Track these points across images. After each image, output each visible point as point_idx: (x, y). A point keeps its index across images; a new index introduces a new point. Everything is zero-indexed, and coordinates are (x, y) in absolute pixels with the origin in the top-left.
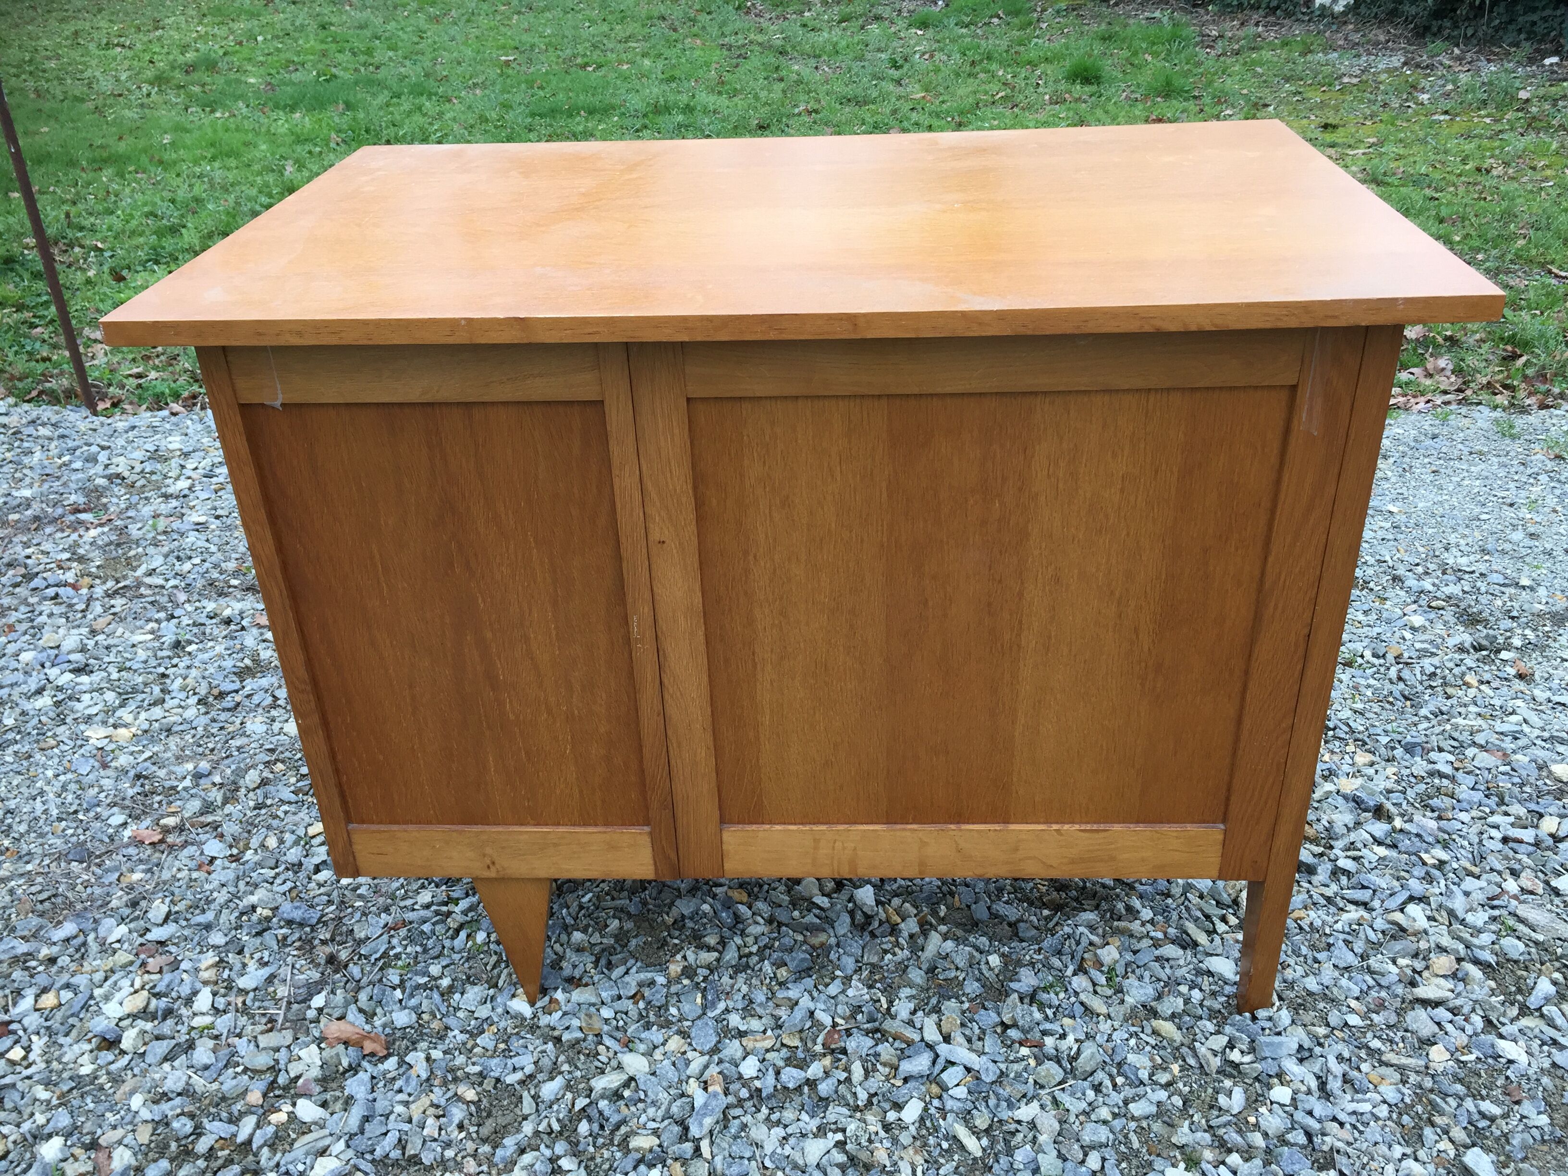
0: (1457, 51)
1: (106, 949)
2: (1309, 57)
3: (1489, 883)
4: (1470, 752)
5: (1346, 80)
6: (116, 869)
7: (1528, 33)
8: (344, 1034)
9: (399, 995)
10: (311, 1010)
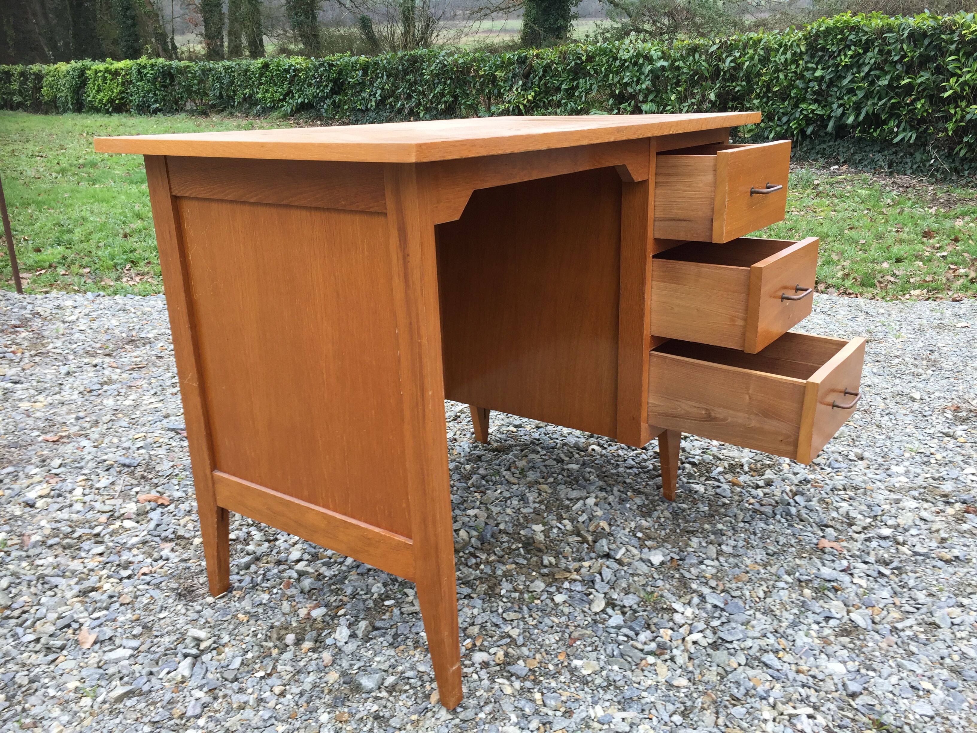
1: (29, 477)
6: (34, 450)
7: (822, 154)
8: (149, 499)
9: (177, 487)
10: (133, 492)
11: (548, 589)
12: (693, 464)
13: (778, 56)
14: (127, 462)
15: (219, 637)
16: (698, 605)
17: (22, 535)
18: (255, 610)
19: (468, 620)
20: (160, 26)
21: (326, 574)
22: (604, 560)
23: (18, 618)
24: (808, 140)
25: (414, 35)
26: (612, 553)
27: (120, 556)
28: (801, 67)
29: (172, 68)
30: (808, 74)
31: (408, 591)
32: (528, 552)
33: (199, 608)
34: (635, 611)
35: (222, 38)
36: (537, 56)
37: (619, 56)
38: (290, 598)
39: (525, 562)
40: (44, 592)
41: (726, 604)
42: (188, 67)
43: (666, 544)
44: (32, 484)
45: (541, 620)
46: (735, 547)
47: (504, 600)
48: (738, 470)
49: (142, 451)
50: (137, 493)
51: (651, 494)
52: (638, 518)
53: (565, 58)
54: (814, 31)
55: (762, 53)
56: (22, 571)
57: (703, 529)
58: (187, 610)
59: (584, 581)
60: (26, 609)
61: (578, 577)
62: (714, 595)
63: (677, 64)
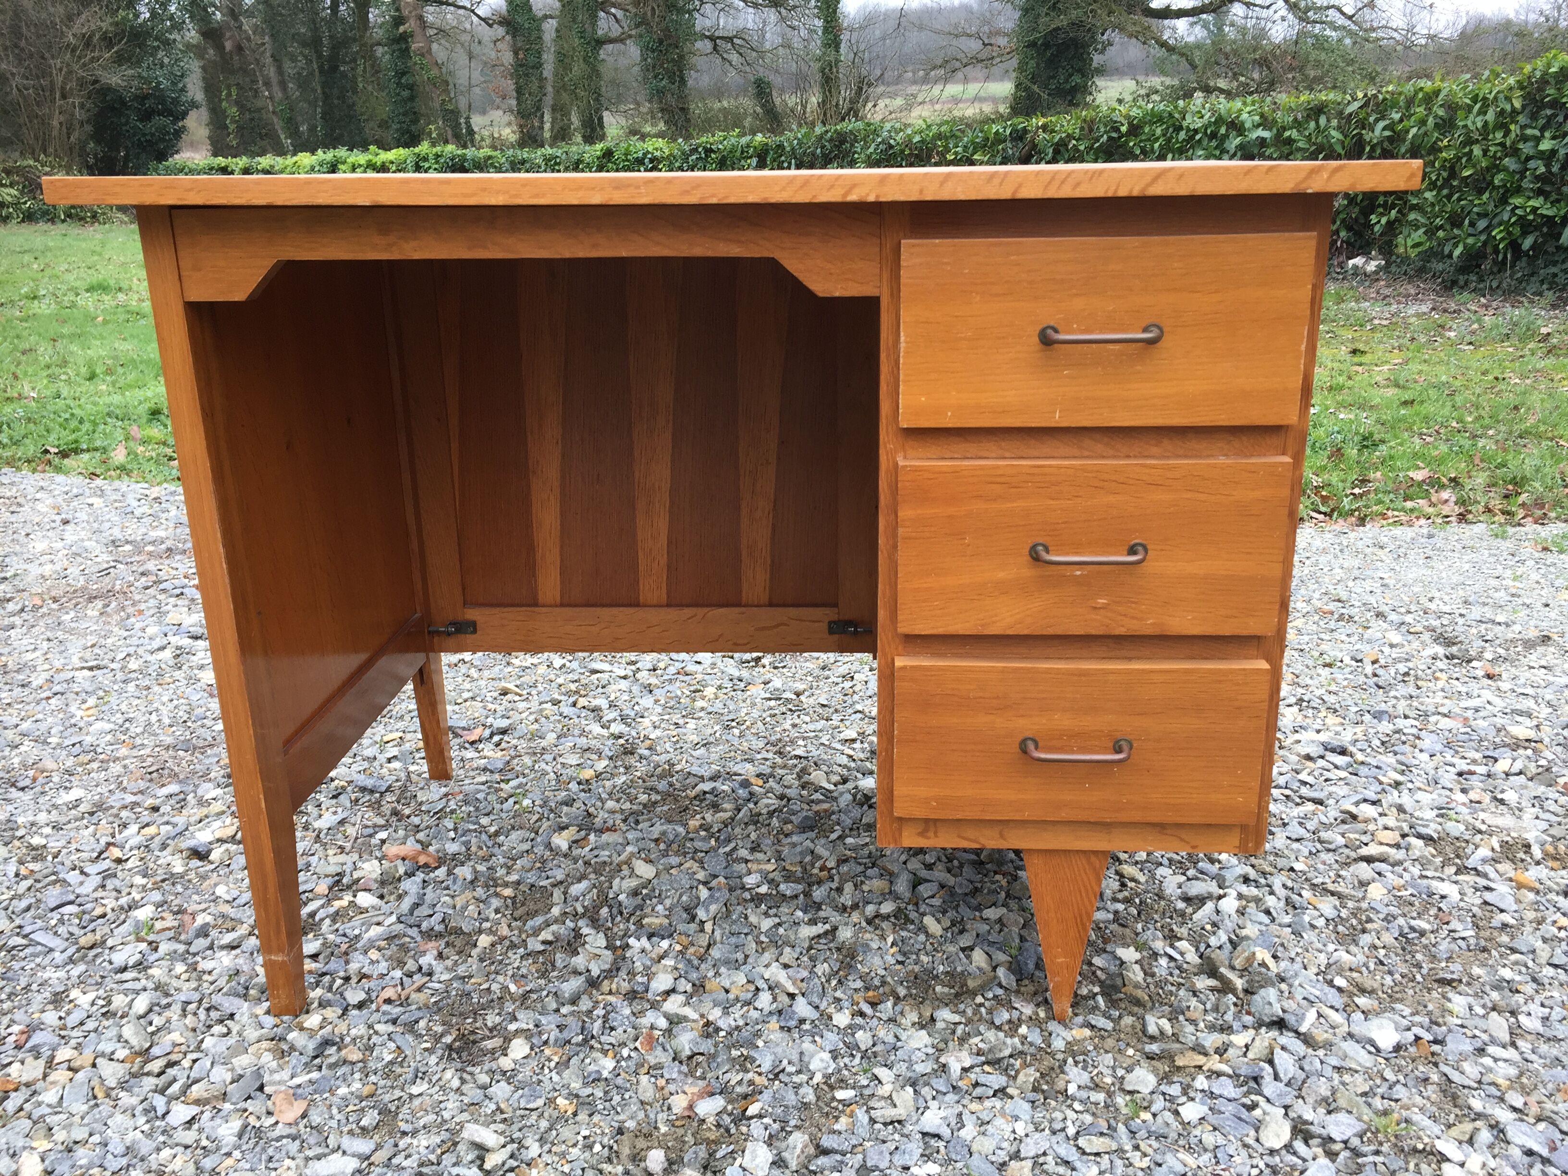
0: (1483, 300)
1: (202, 803)
2: (1343, 305)
3: (1440, 795)
4: (1432, 719)
5: (1376, 322)
6: (215, 755)
7: (1551, 283)
8: (402, 854)
9: (452, 834)
10: (375, 841)
11: (1163, 1088)
12: (1428, 839)
13: (1471, 117)
14: (369, 783)
15: (521, 1146)
16: (1491, 1147)
17: (181, 911)
18: (589, 1091)
19: (1005, 1145)
20: (451, 100)
21: (721, 1023)
22: (1274, 1033)
23: (159, 1075)
24: (1525, 259)
25: (837, 105)
26: (1291, 1019)
27: (347, 962)
28: (1513, 135)
29: (465, 160)
30: (1526, 148)
31: (882, 1072)
32: (1113, 1003)
33: (484, 1079)
34: (1356, 1153)
35: (542, 116)
36: (1044, 128)
37: (1185, 124)
38: (655, 1070)
39: (1109, 1025)
40: (210, 1027)
41: (1553, 1149)
42: (490, 157)
43: (1398, 1006)
44: (207, 817)
45: (1159, 1158)
46: (1545, 1019)
47: (1077, 1106)
48: (1521, 855)
49: (396, 765)
50: (383, 842)
51: (1351, 898)
52: (1331, 947)
53: (1091, 130)
54: (1538, 74)
55: (1441, 112)
56: (175, 983)
57: (1471, 976)
58: (463, 1081)
59: (1238, 1076)
60: (174, 1057)
61: (1224, 1068)
62: (1524, 1126)
63: (1287, 134)
